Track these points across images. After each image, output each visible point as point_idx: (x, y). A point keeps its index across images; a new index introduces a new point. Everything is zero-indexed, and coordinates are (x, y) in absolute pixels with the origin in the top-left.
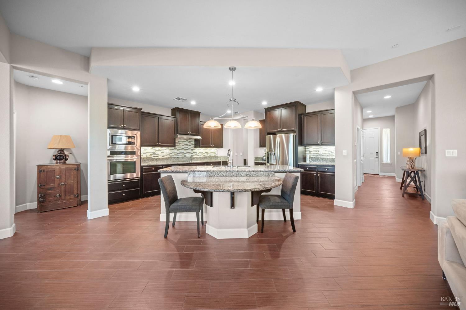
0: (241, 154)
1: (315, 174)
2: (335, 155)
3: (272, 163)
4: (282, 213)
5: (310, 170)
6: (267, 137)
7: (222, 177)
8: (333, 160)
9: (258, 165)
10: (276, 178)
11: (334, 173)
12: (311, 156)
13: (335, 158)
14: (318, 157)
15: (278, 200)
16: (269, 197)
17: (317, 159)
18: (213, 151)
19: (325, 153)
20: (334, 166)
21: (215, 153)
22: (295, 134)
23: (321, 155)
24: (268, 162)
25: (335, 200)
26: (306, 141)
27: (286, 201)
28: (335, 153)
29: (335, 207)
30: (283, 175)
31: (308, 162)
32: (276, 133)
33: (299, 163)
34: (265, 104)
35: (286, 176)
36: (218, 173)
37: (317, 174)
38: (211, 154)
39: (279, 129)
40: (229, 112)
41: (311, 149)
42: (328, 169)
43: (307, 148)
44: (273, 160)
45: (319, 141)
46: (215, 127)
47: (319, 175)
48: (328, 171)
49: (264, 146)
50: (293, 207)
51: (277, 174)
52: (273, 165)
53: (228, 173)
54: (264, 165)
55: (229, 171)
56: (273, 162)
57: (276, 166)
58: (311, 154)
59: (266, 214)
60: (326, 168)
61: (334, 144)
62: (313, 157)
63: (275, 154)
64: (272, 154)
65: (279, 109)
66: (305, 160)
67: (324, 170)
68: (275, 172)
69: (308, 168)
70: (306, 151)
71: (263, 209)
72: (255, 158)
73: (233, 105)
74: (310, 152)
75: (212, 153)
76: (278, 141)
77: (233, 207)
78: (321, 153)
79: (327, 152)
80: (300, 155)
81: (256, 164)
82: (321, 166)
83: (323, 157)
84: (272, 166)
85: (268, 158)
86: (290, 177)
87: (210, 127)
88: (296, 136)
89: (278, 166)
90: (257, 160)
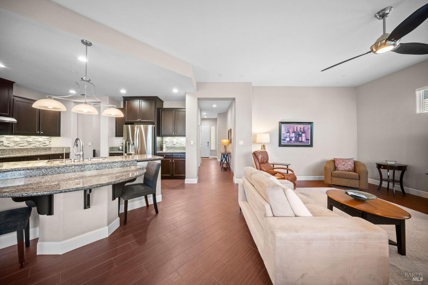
0: (90, 144)
1: (170, 160)
2: (185, 144)
3: (130, 152)
4: (144, 200)
5: (167, 157)
6: (125, 126)
7: (67, 174)
8: (184, 148)
9: (114, 155)
10: (139, 167)
11: (185, 158)
12: (167, 145)
13: (185, 147)
14: (172, 146)
15: (142, 188)
16: (132, 186)
17: (172, 148)
18: (40, 140)
19: (178, 143)
20: (185, 153)
21: (45, 143)
22: (154, 126)
23: (175, 144)
24: (126, 152)
25: (186, 179)
26: (163, 132)
27: (149, 188)
28: (185, 143)
29: (186, 185)
30: (145, 164)
31: (165, 151)
32: (135, 123)
33: (157, 152)
34: (123, 92)
35: (148, 164)
36: (60, 169)
37: (172, 160)
38: (37, 145)
39: (138, 120)
40: (73, 92)
41: (167, 139)
42: (180, 155)
43: (163, 138)
44: (132, 149)
45: (173, 133)
46: (54, 108)
47: (173, 161)
48: (181, 157)
49: (122, 136)
50: (155, 192)
51: (139, 163)
52: (131, 154)
53: (77, 167)
54: (121, 155)
55: (78, 165)
56: (132, 151)
57: (135, 155)
58: (167, 144)
59: (129, 204)
60: (179, 155)
61: (185, 136)
62: (169, 146)
63: (134, 143)
64: (130, 143)
65: (139, 100)
66: (162, 149)
67: (177, 157)
68: (138, 161)
69: (165, 156)
70: (163, 141)
71: (126, 200)
72: (110, 148)
73: (86, 86)
74: (166, 142)
75: (38, 143)
76: (137, 131)
77: (89, 207)
78: (175, 143)
79: (179, 142)
80: (158, 145)
81: (111, 155)
82: (175, 153)
83: (176, 146)
84: (130, 156)
85: (126, 148)
86: (153, 165)
87: (47, 107)
88: (154, 127)
89: (137, 156)
90: (112, 151)
